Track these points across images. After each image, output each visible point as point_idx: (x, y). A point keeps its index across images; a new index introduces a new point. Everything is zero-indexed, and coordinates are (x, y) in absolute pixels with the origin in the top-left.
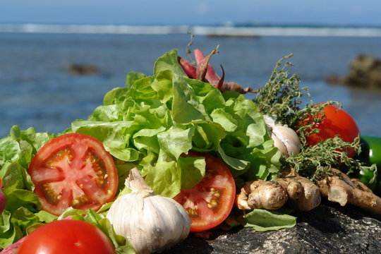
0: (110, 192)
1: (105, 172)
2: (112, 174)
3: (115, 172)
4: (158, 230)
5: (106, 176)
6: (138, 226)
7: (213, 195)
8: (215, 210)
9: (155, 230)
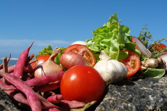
0: (93, 63)
1: (90, 57)
2: (93, 57)
3: (94, 57)
4: (114, 72)
5: (91, 58)
6: (106, 71)
7: (131, 63)
8: (134, 67)
9: (113, 72)
